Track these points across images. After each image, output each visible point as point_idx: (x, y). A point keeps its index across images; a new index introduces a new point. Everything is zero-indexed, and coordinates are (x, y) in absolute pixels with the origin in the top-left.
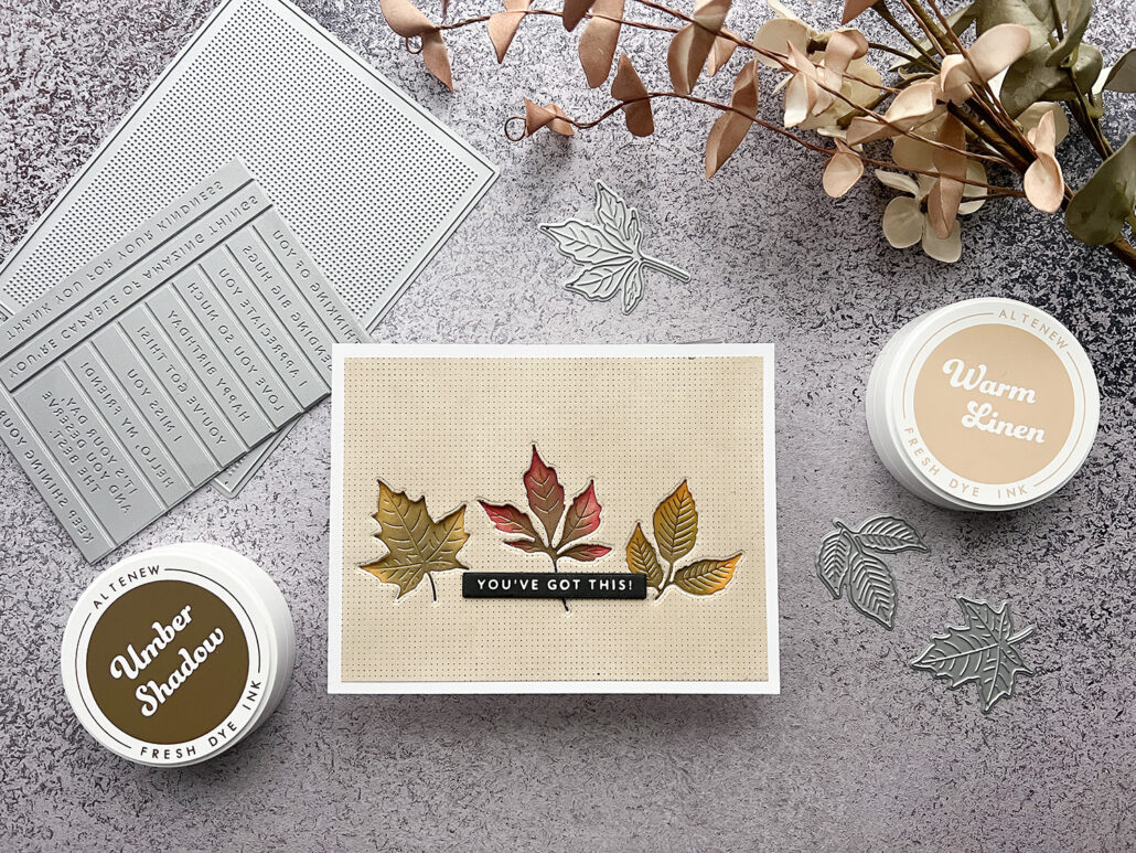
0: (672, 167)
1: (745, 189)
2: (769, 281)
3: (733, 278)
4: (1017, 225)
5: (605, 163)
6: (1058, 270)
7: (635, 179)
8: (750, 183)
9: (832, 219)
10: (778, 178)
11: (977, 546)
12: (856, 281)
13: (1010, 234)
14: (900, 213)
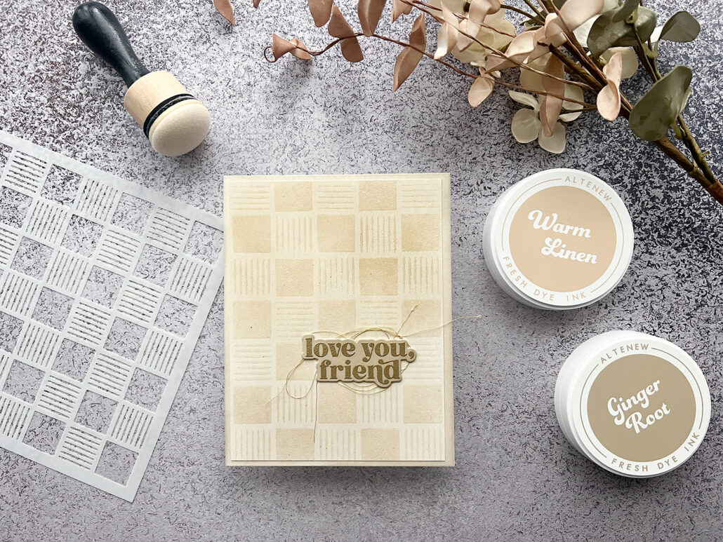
0: (375, 86)
1: (424, 101)
2: (437, 163)
3: (414, 161)
4: (604, 130)
5: (332, 82)
6: (630, 160)
7: (351, 93)
8: (427, 98)
9: (480, 123)
10: (445, 95)
11: (568, 341)
12: (494, 164)
13: (598, 136)
14: (525, 119)
